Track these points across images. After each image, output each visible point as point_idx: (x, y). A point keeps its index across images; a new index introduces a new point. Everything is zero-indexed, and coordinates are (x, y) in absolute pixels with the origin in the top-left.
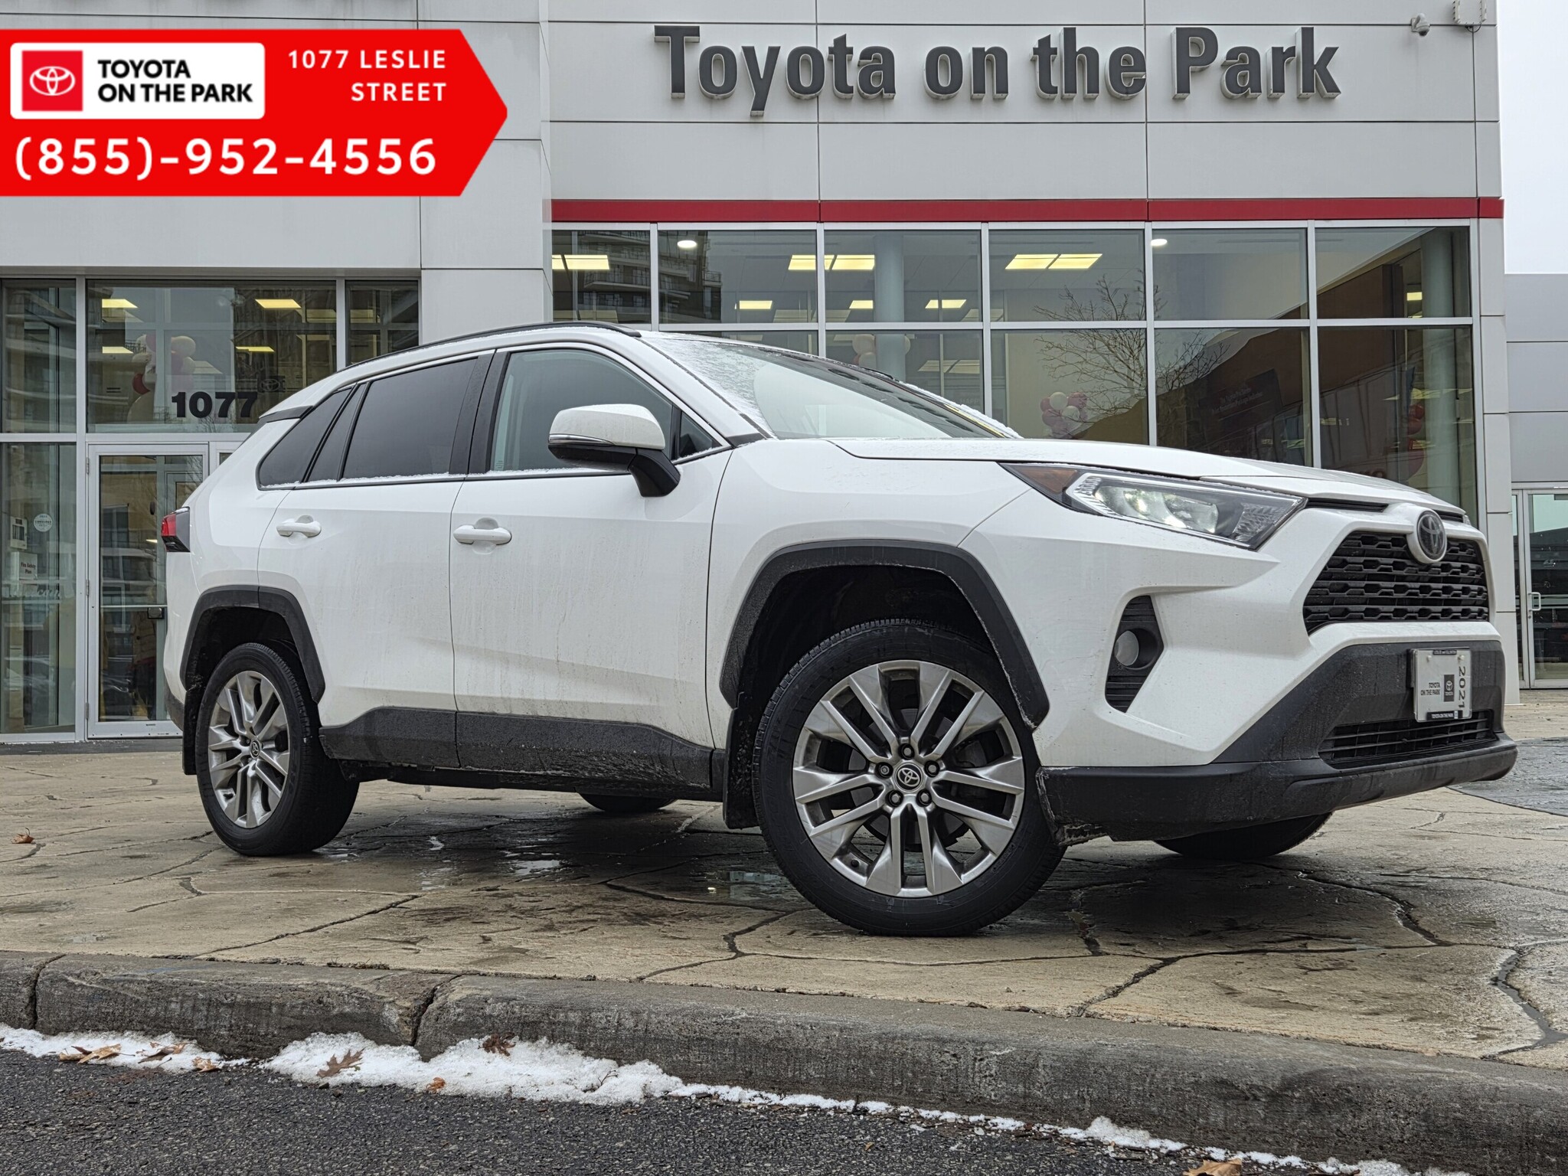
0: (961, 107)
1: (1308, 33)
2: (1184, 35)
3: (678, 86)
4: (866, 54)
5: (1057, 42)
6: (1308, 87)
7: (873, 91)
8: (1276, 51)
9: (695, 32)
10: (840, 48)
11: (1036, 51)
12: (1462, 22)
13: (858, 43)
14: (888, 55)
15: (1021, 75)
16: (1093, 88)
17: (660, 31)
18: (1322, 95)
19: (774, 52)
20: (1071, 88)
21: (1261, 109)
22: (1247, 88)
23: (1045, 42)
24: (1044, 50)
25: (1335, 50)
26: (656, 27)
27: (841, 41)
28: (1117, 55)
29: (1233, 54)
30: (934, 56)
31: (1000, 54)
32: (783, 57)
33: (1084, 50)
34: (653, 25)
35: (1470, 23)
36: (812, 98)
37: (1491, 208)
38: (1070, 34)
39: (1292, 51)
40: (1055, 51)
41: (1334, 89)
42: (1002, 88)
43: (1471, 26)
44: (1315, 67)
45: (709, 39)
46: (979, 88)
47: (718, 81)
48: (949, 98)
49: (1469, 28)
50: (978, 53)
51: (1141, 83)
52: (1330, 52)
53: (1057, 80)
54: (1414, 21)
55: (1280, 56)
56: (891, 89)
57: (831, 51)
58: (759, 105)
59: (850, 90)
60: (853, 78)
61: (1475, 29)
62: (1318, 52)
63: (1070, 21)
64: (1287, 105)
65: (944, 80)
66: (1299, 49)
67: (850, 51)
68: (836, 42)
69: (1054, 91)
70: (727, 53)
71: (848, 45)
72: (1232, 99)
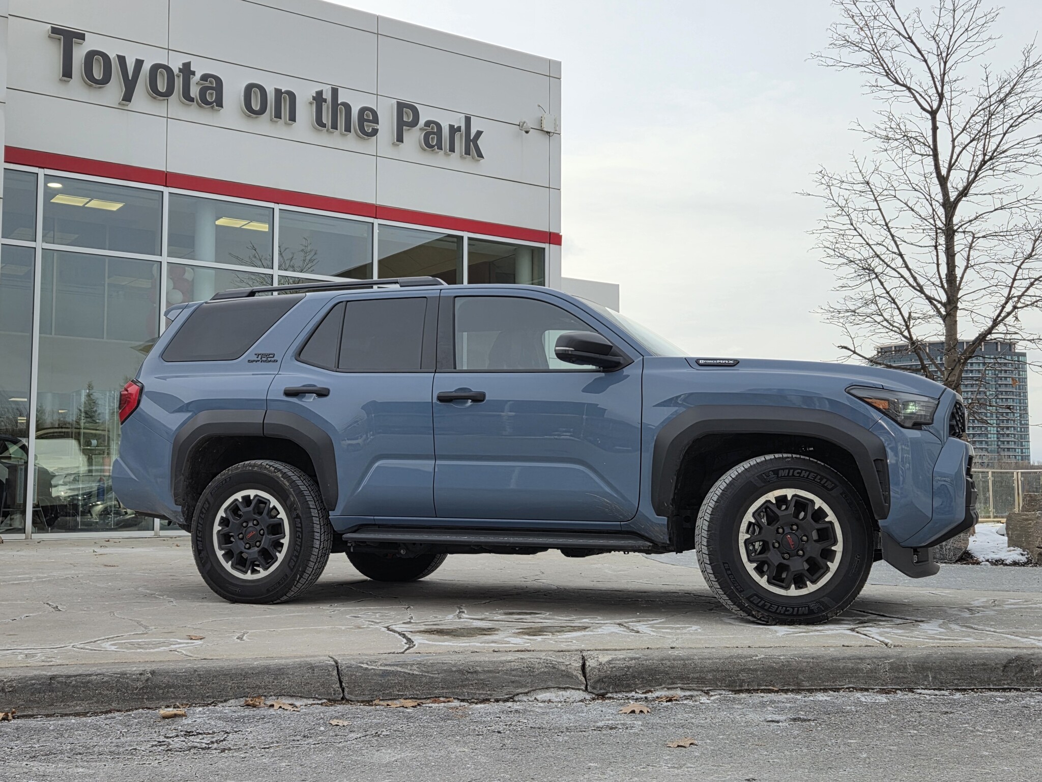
0: (263, 124)
1: (468, 120)
2: (401, 107)
3: (67, 73)
4: (205, 77)
5: (327, 95)
6: (468, 152)
7: (208, 103)
8: (451, 127)
9: (82, 37)
10: (187, 70)
11: (314, 98)
12: (545, 130)
13: (200, 69)
14: (219, 81)
15: (305, 112)
16: (348, 129)
18: (473, 158)
19: (139, 63)
20: (334, 126)
21: (439, 159)
22: (434, 146)
23: (320, 93)
24: (319, 98)
25: (482, 132)
26: (52, 27)
27: (187, 66)
28: (363, 110)
29: (428, 123)
30: (249, 88)
31: (292, 96)
32: (146, 67)
34: (50, 25)
35: (549, 131)
36: (164, 100)
37: (555, 239)
38: (335, 92)
39: (459, 129)
40: (325, 101)
41: (480, 155)
42: (293, 118)
43: (549, 133)
44: (471, 141)
45: (91, 44)
46: (278, 115)
47: (98, 74)
48: (256, 118)
49: (548, 133)
50: (278, 92)
51: (375, 132)
52: (479, 133)
53: (326, 118)
54: (521, 124)
55: (453, 130)
56: (220, 105)
57: (180, 70)
58: (128, 97)
60: (194, 91)
61: (551, 134)
62: (473, 132)
63: (336, 83)
64: (455, 161)
65: (256, 105)
66: (463, 128)
67: (193, 73)
68: (184, 64)
69: (324, 126)
70: (105, 56)
71: (192, 69)
72: (424, 150)
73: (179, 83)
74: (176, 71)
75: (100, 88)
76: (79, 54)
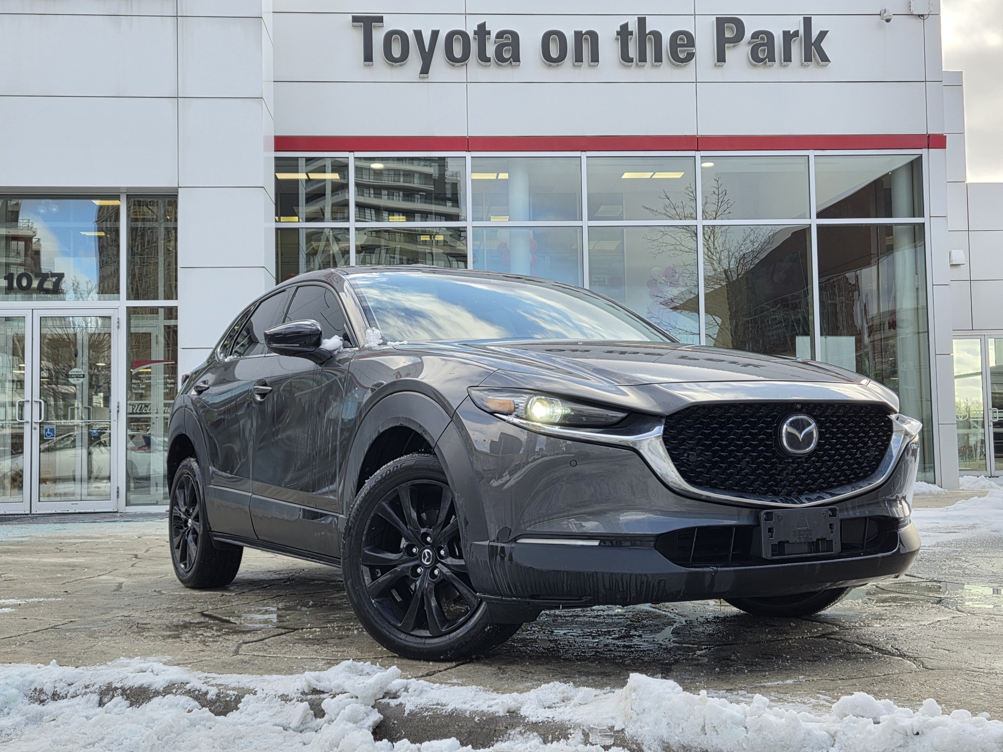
0: (566, 72)
1: (807, 22)
2: (721, 22)
3: (368, 57)
4: (500, 35)
5: (633, 27)
6: (808, 58)
7: (506, 60)
8: (786, 34)
9: (380, 20)
10: (482, 32)
11: (618, 33)
12: (917, 13)
13: (495, 27)
14: (515, 36)
15: (609, 48)
16: (658, 59)
17: (356, 19)
19: (435, 34)
20: (643, 58)
21: (774, 72)
22: (765, 59)
23: (625, 27)
24: (624, 33)
25: (827, 31)
26: (353, 16)
27: (482, 27)
28: (675, 36)
29: (755, 35)
30: (547, 37)
31: (593, 36)
32: (442, 36)
33: (651, 33)
34: (351, 15)
35: (922, 13)
36: (463, 65)
37: (938, 141)
38: (642, 22)
39: (796, 33)
40: (631, 33)
41: (825, 58)
42: (595, 58)
44: (812, 44)
45: (391, 24)
46: (579, 58)
47: (396, 52)
48: (558, 65)
49: (921, 16)
50: (578, 35)
51: (691, 56)
52: (823, 34)
53: (633, 52)
54: (881, 13)
55: (788, 37)
56: (517, 59)
57: (475, 33)
58: (425, 70)
59: (488, 60)
60: (491, 51)
61: (926, 17)
62: (815, 34)
63: (642, 12)
64: (796, 70)
65: (554, 53)
66: (801, 32)
67: (489, 33)
68: (479, 26)
69: (631, 60)
70: (403, 35)
71: (487, 29)
72: (755, 66)
73: (474, 46)
74: (471, 35)
75: (401, 65)
76: (378, 37)
